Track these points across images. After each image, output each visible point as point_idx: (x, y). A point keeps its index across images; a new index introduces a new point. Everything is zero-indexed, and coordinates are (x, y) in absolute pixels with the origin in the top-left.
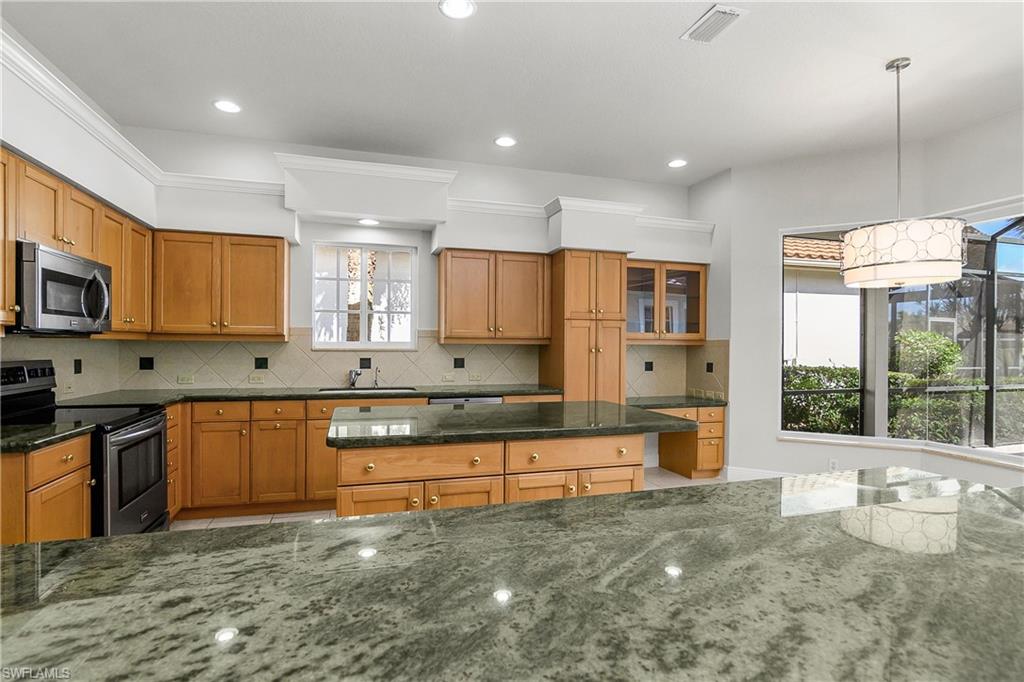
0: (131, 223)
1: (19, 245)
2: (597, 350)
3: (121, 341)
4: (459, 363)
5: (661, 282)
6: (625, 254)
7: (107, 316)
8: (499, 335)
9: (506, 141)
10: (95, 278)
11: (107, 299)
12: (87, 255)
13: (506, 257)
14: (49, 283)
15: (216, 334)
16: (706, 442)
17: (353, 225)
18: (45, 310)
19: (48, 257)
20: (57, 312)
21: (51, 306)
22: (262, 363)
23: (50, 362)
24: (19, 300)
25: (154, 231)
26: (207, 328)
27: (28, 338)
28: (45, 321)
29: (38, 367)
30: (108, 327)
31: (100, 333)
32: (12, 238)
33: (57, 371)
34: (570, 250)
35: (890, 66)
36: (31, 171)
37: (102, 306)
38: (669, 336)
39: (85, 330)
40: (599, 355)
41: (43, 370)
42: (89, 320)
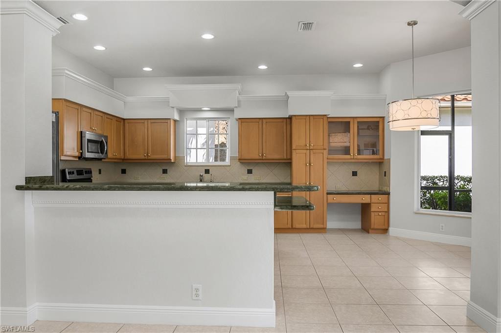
0: (115, 118)
1: (81, 132)
2: (310, 164)
3: (115, 162)
4: (250, 172)
5: (354, 128)
6: (326, 115)
7: (106, 153)
8: (264, 158)
9: (263, 67)
10: (102, 140)
11: (106, 147)
12: (100, 132)
13: (268, 120)
14: (89, 143)
15: (146, 159)
16: (376, 214)
17: (200, 110)
18: (88, 152)
19: (88, 135)
20: (91, 152)
21: (90, 151)
22: (165, 171)
23: (91, 169)
24: (81, 149)
25: (124, 119)
26: (143, 157)
27: (85, 161)
28: (88, 155)
29: (87, 170)
30: (107, 157)
31: (105, 159)
32: (79, 130)
33: (93, 172)
34: (295, 116)
35: (409, 24)
36: (84, 109)
37: (104, 149)
38: (359, 157)
39: (100, 158)
40: (312, 167)
41: (89, 171)
42: (101, 154)
